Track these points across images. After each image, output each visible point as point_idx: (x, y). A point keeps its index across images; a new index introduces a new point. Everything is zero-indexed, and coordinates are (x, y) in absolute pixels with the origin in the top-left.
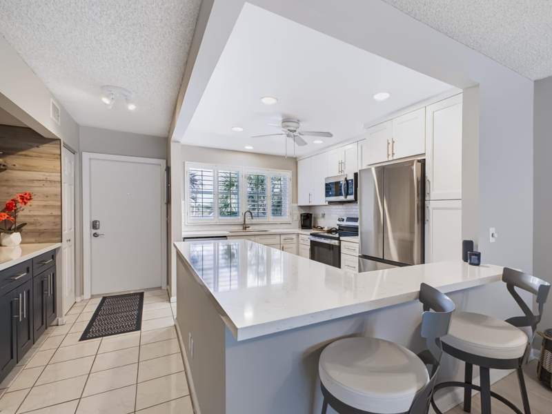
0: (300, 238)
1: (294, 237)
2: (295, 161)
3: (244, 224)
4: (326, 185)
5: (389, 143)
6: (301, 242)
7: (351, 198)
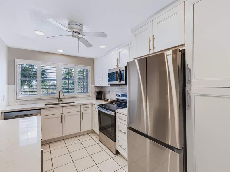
0: (93, 107)
1: (90, 106)
2: (93, 60)
3: (59, 98)
4: (109, 74)
5: (150, 40)
6: (94, 109)
7: (123, 82)
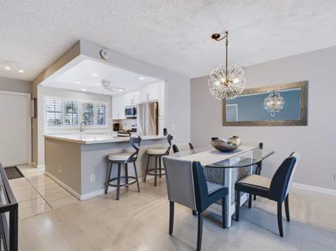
2: (111, 97)
3: (81, 129)
